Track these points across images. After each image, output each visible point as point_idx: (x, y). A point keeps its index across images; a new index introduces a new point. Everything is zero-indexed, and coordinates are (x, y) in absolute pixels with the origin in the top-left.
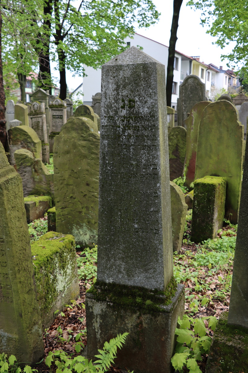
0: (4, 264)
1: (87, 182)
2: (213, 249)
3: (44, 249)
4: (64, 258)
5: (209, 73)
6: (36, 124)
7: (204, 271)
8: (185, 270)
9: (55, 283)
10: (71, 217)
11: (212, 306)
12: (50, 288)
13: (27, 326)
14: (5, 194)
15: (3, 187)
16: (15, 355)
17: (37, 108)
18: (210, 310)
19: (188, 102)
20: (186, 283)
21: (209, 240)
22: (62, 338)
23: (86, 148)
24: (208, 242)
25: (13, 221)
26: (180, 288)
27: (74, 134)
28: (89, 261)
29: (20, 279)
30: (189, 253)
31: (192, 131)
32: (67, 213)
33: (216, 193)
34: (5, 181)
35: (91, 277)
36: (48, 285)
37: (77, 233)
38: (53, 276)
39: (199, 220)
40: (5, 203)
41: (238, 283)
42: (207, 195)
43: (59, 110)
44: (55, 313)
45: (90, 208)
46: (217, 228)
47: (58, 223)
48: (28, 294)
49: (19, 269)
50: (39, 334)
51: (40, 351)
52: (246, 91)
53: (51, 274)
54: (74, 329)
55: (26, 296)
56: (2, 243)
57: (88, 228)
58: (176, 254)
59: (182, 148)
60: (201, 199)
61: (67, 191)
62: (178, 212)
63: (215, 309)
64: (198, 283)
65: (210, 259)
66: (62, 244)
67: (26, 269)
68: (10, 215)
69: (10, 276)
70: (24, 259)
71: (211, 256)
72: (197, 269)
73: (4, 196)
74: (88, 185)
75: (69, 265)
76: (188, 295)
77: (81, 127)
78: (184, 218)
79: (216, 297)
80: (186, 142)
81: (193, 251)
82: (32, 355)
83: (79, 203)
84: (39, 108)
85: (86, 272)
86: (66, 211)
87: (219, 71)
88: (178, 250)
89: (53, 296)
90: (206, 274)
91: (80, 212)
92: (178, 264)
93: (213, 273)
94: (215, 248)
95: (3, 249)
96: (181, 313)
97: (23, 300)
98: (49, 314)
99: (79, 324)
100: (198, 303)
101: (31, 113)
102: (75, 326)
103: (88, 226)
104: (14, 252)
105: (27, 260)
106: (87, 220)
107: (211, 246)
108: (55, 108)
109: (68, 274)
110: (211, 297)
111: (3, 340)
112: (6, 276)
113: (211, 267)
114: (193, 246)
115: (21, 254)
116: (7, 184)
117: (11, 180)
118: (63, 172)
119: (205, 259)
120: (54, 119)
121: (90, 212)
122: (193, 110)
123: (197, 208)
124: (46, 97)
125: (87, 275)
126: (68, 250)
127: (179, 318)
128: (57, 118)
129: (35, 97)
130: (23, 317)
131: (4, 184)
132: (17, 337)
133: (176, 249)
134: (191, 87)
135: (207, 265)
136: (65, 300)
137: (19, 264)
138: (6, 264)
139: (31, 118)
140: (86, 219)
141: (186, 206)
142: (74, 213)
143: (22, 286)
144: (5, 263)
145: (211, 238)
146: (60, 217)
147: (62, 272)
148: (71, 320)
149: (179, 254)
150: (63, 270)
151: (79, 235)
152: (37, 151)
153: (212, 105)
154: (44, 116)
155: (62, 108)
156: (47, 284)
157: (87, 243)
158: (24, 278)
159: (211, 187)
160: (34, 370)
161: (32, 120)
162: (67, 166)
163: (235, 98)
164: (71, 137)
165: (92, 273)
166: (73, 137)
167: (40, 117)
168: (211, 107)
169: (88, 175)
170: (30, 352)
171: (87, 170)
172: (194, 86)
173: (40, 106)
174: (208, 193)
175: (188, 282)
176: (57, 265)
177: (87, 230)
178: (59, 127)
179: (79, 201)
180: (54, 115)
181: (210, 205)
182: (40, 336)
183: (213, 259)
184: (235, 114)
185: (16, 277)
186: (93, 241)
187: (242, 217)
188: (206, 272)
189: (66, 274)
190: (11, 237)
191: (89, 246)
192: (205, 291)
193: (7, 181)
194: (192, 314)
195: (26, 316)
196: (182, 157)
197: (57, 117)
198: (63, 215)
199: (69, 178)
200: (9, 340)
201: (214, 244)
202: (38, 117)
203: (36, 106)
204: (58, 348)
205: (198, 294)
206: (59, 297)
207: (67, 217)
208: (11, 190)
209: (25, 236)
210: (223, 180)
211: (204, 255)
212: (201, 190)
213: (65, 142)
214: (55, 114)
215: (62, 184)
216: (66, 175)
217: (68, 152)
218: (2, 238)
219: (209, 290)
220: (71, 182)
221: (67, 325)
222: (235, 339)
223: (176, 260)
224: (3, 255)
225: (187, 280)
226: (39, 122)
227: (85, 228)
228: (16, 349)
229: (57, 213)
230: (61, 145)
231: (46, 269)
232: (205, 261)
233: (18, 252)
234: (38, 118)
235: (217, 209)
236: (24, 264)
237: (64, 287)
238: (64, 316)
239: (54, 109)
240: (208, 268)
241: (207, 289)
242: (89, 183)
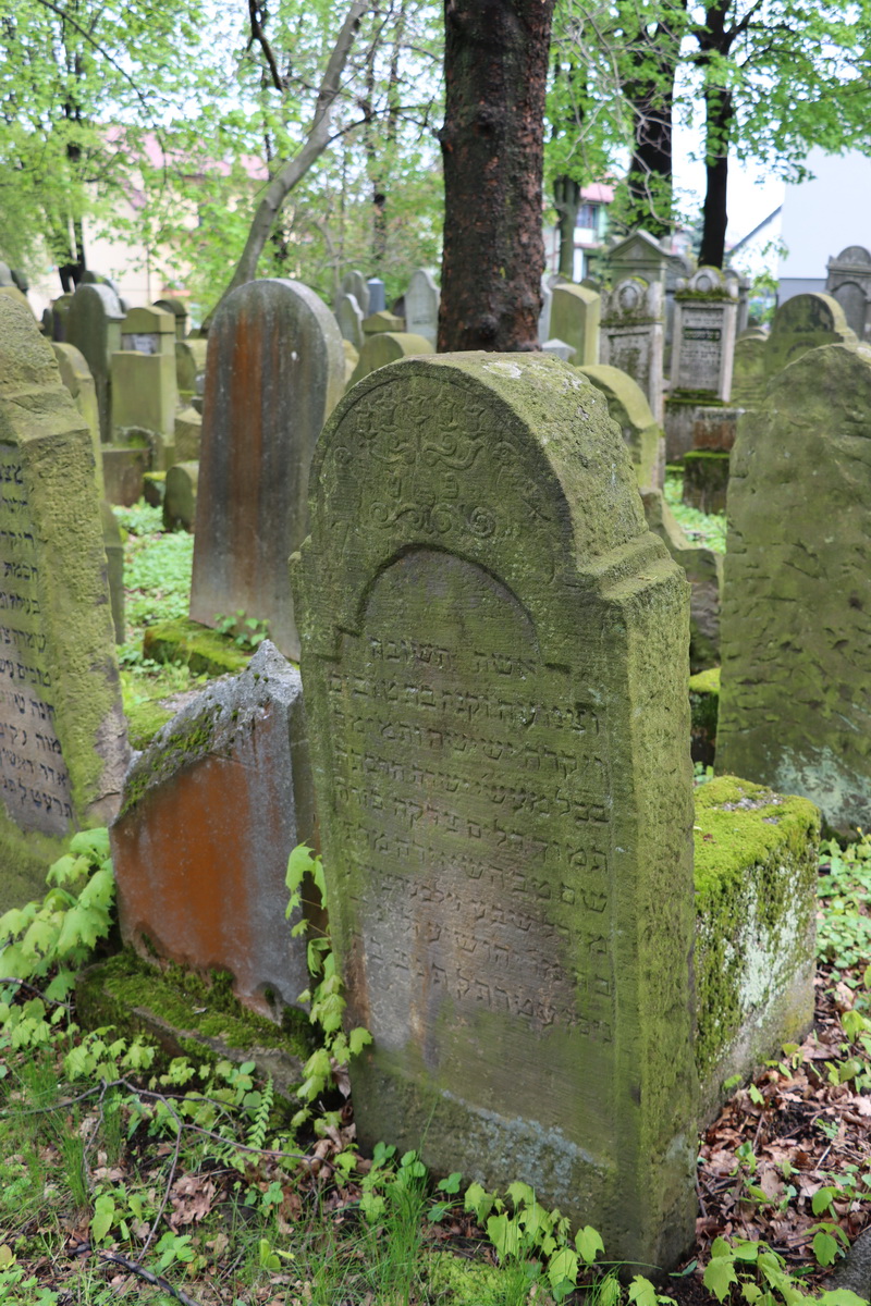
0: (596, 899)
1: (855, 592)
3: (711, 846)
4: (778, 884)
6: (627, 360)
9: (739, 976)
10: (777, 718)
12: (718, 995)
13: (651, 1137)
14: (632, 644)
15: (630, 617)
16: (599, 1228)
17: (636, 300)
22: (754, 1189)
23: (861, 465)
25: (648, 745)
27: (819, 409)
28: (842, 894)
29: (649, 962)
32: (762, 703)
34: (637, 596)
35: (855, 960)
36: (714, 981)
37: (795, 779)
38: (732, 950)
40: (632, 675)
43: (708, 310)
44: (729, 1083)
45: (858, 692)
47: (725, 734)
48: (669, 1021)
49: (648, 928)
50: (686, 1166)
51: (684, 1230)
53: (729, 940)
54: (799, 1162)
55: (661, 1026)
56: (597, 824)
57: (840, 766)
61: (772, 620)
66: (774, 833)
67: (671, 926)
68: (641, 723)
69: (612, 947)
70: (668, 890)
73: (631, 650)
74: (855, 604)
75: (792, 911)
77: (850, 381)
82: (659, 1239)
83: (814, 670)
84: (640, 301)
85: (835, 938)
86: (759, 695)
89: (727, 1024)
91: (815, 705)
95: (600, 846)
97: (651, 1042)
98: (706, 1086)
99: (817, 1143)
101: (610, 320)
102: (803, 1147)
103: (840, 761)
104: (642, 863)
105: (679, 897)
106: (838, 735)
108: (695, 300)
109: (782, 944)
111: (556, 1165)
112: (596, 945)
115: (661, 871)
116: (644, 605)
117: (658, 591)
118: (761, 550)
120: (688, 342)
121: (855, 706)
124: (659, 261)
125: (839, 949)
126: (795, 856)
128: (700, 339)
129: (621, 260)
130: (645, 1101)
131: (635, 606)
132: (612, 1166)
136: (762, 1040)
137: (651, 909)
138: (604, 901)
139: (611, 337)
140: (835, 731)
142: (790, 706)
143: (653, 990)
144: (602, 896)
146: (734, 715)
147: (765, 936)
148: (787, 1121)
150: (768, 929)
151: (803, 787)
152: (642, 459)
154: (658, 330)
155: (720, 301)
156: (713, 975)
157: (831, 823)
158: (662, 962)
160: (665, 1300)
161: (612, 344)
162: (781, 529)
164: (804, 419)
165: (856, 944)
166: (813, 421)
167: (643, 334)
169: (860, 568)
170: (653, 1228)
171: (860, 550)
173: (645, 295)
176: (752, 909)
177: (835, 774)
178: (704, 370)
179: (814, 662)
180: (688, 329)
182: (688, 1176)
185: (635, 956)
186: (856, 818)
189: (777, 944)
190: (634, 806)
191: (836, 836)
193: (644, 596)
195: (653, 1098)
197: (700, 333)
198: (745, 708)
199: (782, 573)
200: (581, 1170)
202: (634, 334)
203: (629, 294)
204: (740, 1223)
206: (744, 1030)
207: (763, 718)
208: (654, 628)
209: (680, 806)
213: (781, 435)
214: (692, 324)
215: (753, 591)
216: (774, 562)
217: (788, 476)
218: (602, 807)
220: (790, 587)
221: (771, 1140)
224: (597, 867)
226: (636, 351)
227: (827, 764)
228: (605, 1209)
229: (722, 698)
230: (764, 446)
231: (716, 921)
233: (655, 863)
234: (634, 338)
236: (666, 907)
237: (766, 991)
238: (762, 1102)
239: (692, 305)
242: (860, 596)
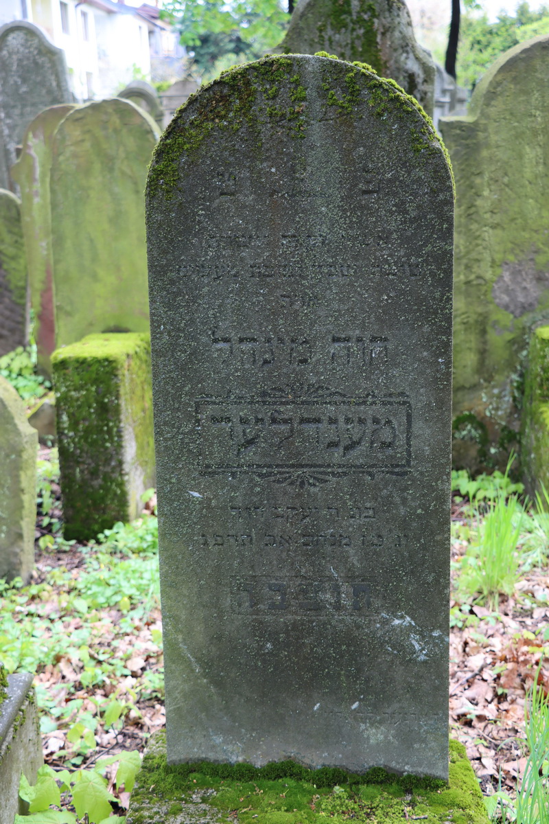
2: (133, 553)
5: (84, 14)
7: (107, 621)
8: (49, 629)
11: (138, 724)
18: (133, 737)
19: (17, 111)
20: (56, 670)
21: (119, 527)
24: (117, 533)
26: (18, 687)
30: (60, 575)
31: (37, 201)
33: (121, 384)
39: (82, 472)
41: (180, 637)
42: (96, 391)
46: (141, 487)
52: (203, 70)
58: (18, 585)
59: (13, 258)
60: (79, 407)
62: (7, 456)
63: (145, 728)
64: (93, 663)
65: (124, 583)
71: (127, 572)
72: (86, 621)
76: (64, 704)
78: (29, 473)
79: (149, 691)
80: (22, 237)
81: (72, 569)
87: (114, 9)
88: (25, 574)
90: (116, 632)
92: (27, 615)
93: (137, 623)
94: (138, 548)
96: (29, 766)
100: (95, 723)
107: (125, 546)
110: (133, 697)
113: (129, 607)
114: (73, 552)
119: (109, 585)
122: (31, 135)
123: (70, 437)
127: (24, 781)
133: (18, 570)
134: (20, 60)
135: (116, 603)
141: (33, 435)
145: (125, 519)
149: (29, 584)
153: (79, 116)
159: (104, 367)
163: (168, 94)
168: (77, 120)
172: (28, 59)
174: (98, 387)
175: (62, 665)
181: (109, 421)
183: (133, 582)
184: (151, 140)
187: (166, 440)
188: (114, 623)
192: (115, 683)
194: (78, 761)
196: (17, 287)
201: (135, 536)
205: (94, 694)
210: (139, 343)
211: (104, 575)
212: (76, 378)
219: (126, 676)
222: (191, 802)
223: (21, 605)
225: (58, 659)
232: (109, 592)
235: (131, 429)
240: (119, 611)
241: (118, 674)
